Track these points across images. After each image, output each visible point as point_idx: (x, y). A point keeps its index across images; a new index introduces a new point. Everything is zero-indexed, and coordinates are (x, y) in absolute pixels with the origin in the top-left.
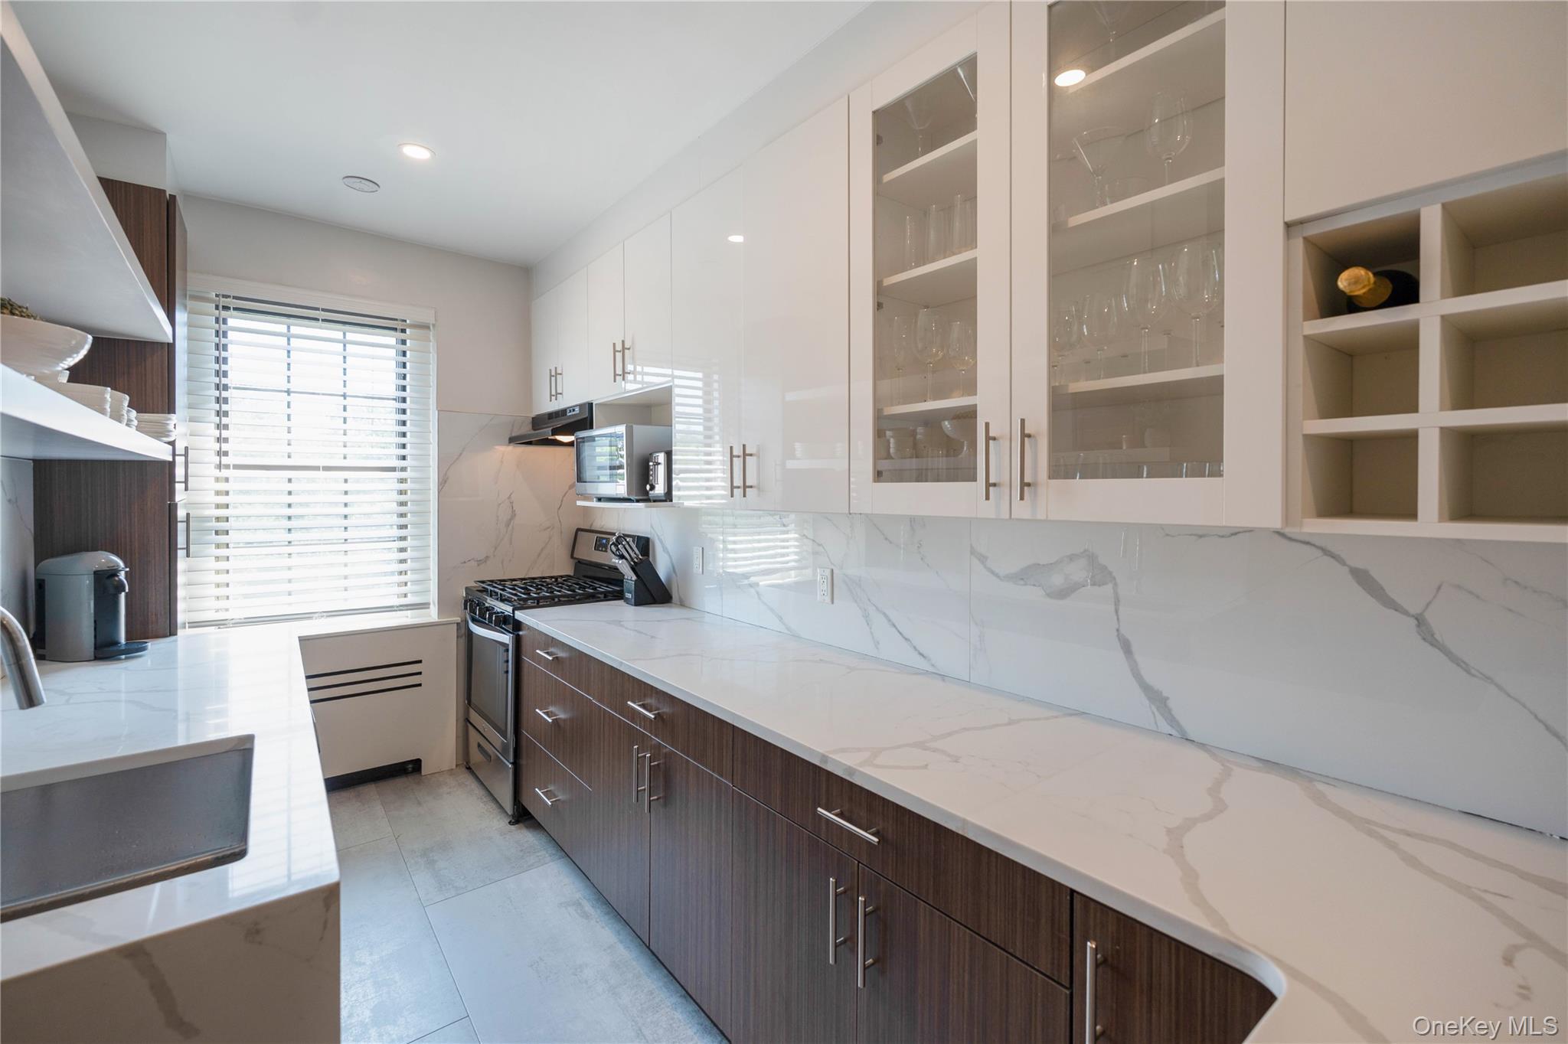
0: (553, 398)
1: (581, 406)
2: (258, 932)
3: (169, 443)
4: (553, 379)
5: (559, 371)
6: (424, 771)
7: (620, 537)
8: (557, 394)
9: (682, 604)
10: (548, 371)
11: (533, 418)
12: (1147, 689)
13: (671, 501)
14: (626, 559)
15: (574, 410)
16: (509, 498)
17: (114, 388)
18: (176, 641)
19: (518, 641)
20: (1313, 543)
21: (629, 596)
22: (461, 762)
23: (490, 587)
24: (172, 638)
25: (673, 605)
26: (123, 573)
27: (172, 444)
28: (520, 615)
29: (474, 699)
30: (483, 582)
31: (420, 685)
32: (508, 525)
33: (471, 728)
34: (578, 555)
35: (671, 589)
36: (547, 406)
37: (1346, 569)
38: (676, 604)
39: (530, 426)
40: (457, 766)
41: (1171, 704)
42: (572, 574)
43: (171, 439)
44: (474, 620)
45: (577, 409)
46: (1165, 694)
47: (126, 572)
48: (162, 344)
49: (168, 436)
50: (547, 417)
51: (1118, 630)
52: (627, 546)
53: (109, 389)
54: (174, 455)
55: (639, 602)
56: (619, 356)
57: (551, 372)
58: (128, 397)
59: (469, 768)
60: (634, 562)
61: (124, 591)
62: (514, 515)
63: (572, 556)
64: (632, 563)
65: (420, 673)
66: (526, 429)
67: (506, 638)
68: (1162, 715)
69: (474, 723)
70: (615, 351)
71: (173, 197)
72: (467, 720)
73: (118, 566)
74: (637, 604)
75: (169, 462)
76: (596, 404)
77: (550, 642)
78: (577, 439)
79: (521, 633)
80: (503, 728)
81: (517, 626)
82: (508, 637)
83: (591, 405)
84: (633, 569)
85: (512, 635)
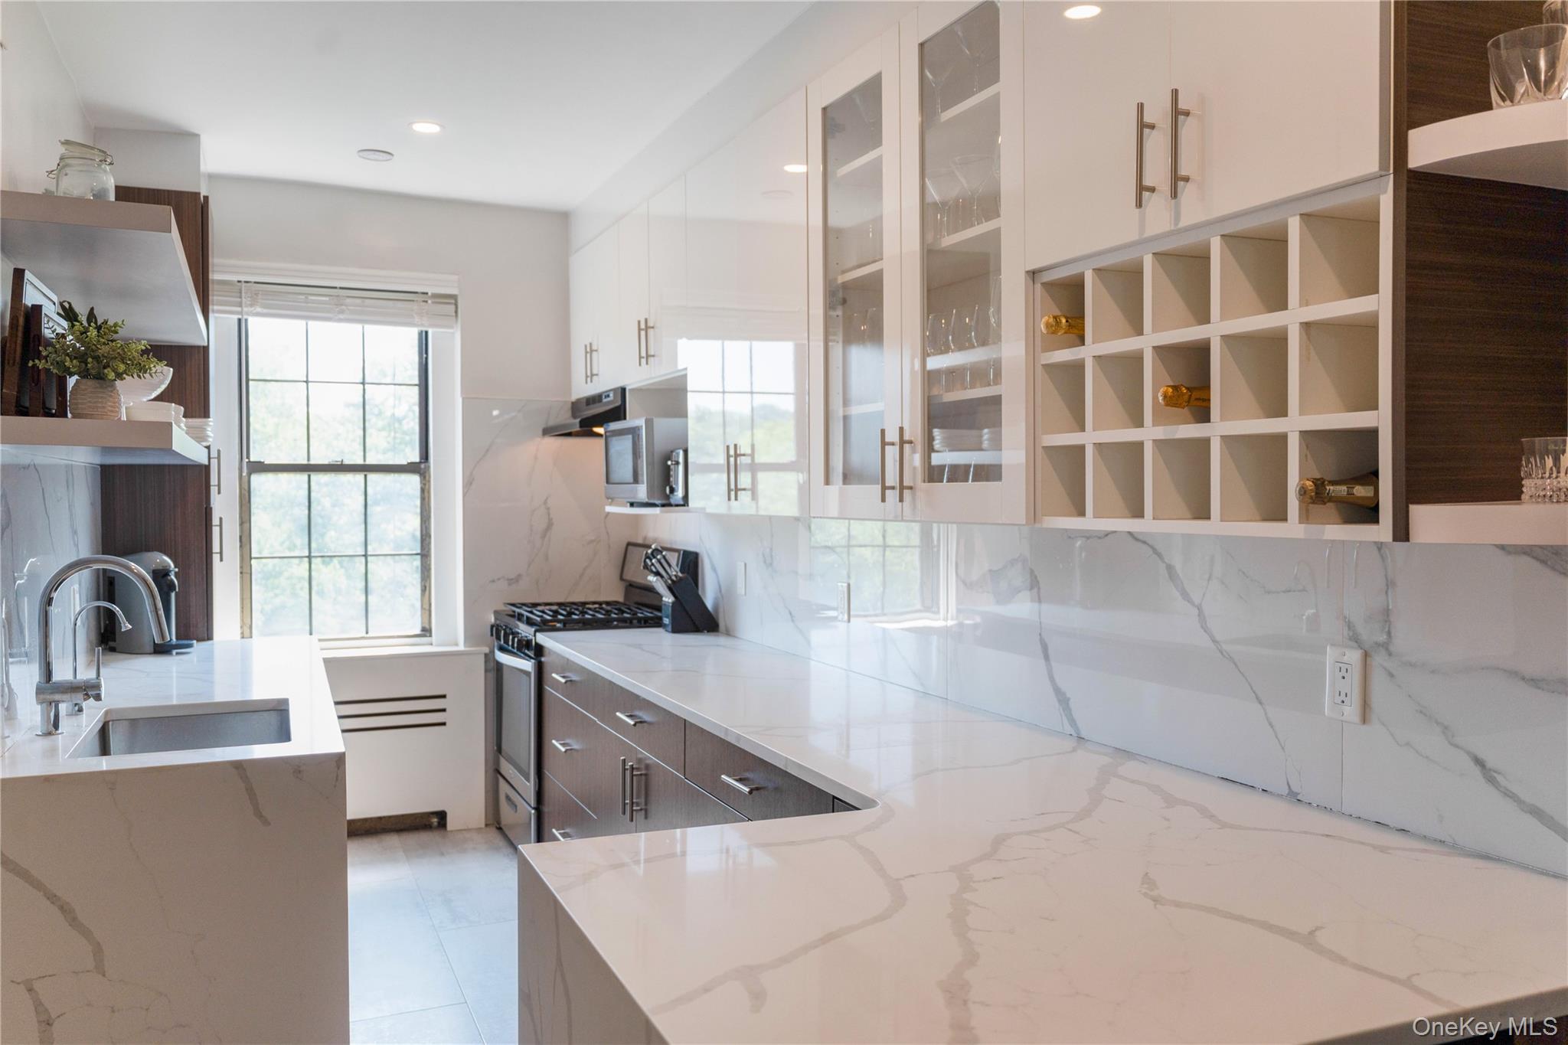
0: (589, 379)
1: (614, 390)
2: (300, 772)
3: (206, 447)
4: (588, 355)
5: (594, 348)
6: (450, 825)
7: (656, 550)
8: (592, 375)
9: (728, 633)
10: (584, 347)
11: (573, 403)
12: (1058, 691)
13: (688, 506)
14: (662, 577)
15: (608, 396)
16: (545, 502)
17: (175, 403)
18: (213, 644)
19: (540, 668)
20: (1150, 543)
21: (666, 621)
22: (491, 822)
23: (517, 612)
24: (210, 642)
25: (720, 634)
26: (173, 573)
27: (208, 448)
28: (542, 639)
29: (504, 747)
30: (513, 605)
31: (444, 724)
32: (543, 536)
33: (501, 780)
34: (628, 576)
35: (718, 616)
36: (582, 389)
37: (1164, 565)
38: (722, 633)
39: (569, 413)
40: (486, 825)
41: (1072, 704)
42: (621, 600)
43: (208, 444)
44: (502, 649)
45: (611, 395)
46: (1068, 695)
47: (176, 573)
48: (199, 347)
49: (206, 441)
50: (585, 401)
51: (1040, 635)
52: (663, 561)
53: (173, 404)
54: (209, 458)
55: (678, 628)
56: (643, 333)
57: (586, 349)
58: (182, 408)
59: (500, 829)
60: (672, 580)
61: (175, 590)
62: (550, 525)
63: (622, 579)
64: (670, 582)
65: (444, 710)
66: (564, 417)
67: (527, 665)
68: (1066, 715)
69: (506, 776)
70: (640, 330)
71: (206, 198)
72: (498, 772)
73: (170, 566)
74: (675, 631)
75: (206, 466)
76: (630, 390)
77: (567, 666)
78: (606, 432)
79: (543, 659)
80: (527, 770)
81: (539, 650)
82: (530, 663)
83: (623, 390)
84: (670, 589)
85: (533, 661)
